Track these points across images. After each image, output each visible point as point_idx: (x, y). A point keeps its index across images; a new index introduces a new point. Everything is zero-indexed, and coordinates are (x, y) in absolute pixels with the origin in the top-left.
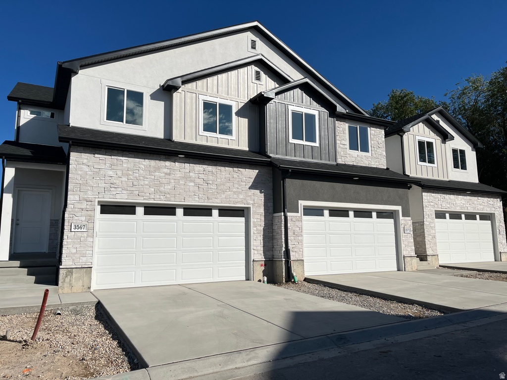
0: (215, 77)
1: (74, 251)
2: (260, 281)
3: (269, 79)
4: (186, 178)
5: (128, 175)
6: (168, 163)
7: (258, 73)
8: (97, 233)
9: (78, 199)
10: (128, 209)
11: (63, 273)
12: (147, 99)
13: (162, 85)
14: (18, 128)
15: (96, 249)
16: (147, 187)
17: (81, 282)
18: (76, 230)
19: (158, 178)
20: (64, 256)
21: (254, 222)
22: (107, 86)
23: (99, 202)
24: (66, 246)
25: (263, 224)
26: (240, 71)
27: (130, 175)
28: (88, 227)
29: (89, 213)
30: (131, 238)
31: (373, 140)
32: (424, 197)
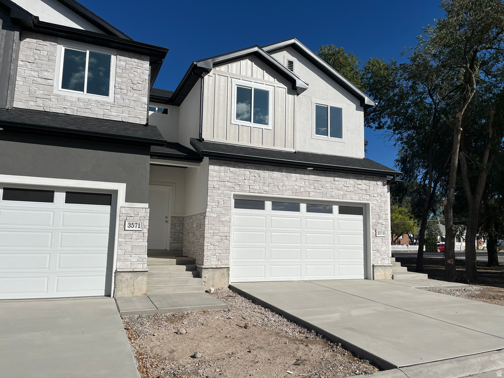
31: (121, 77)
32: (211, 172)
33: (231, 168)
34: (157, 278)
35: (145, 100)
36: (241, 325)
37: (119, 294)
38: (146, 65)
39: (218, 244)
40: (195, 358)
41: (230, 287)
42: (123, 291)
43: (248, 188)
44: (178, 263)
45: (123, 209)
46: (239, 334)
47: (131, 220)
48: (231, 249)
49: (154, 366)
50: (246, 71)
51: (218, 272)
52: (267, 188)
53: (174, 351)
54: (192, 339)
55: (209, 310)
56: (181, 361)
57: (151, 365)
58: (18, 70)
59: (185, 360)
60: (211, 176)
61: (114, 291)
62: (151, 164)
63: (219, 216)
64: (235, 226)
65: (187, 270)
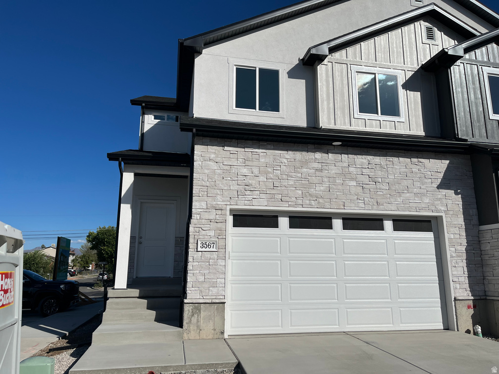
0: (372, 41)
1: (201, 279)
2: (468, 332)
3: (445, 37)
4: (345, 175)
5: (267, 173)
6: (318, 155)
7: (429, 30)
8: (230, 254)
9: (205, 207)
10: (267, 220)
11: (189, 310)
12: (283, 79)
13: (301, 58)
14: (143, 134)
15: (229, 277)
16: (292, 189)
17: (211, 323)
18: (204, 249)
19: (306, 175)
20: (189, 285)
21: (450, 239)
22: (235, 65)
23: (231, 210)
24: (192, 272)
25: (464, 242)
26: (404, 30)
27: (269, 172)
28: (219, 245)
29: (219, 225)
30: (274, 262)
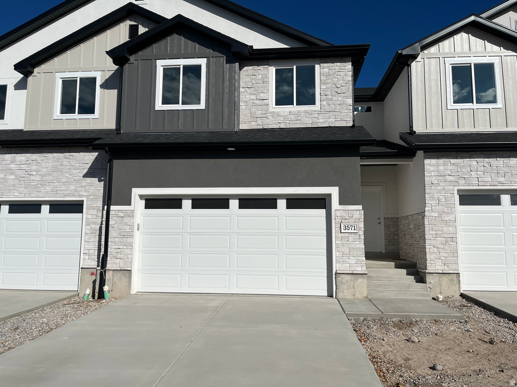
4: (6, 170)
7: (134, 29)
12: (10, 91)
31: (325, 84)
32: (427, 167)
33: (451, 160)
34: (376, 281)
35: (350, 101)
36: (485, 340)
37: (340, 295)
38: (349, 66)
39: (442, 247)
40: (435, 370)
41: (462, 295)
42: (345, 292)
43: (476, 180)
44: (397, 267)
45: (338, 212)
46: (484, 349)
47: (345, 223)
48: (460, 253)
49: (390, 372)
50: (462, 45)
51: (445, 279)
52: (502, 179)
53: (409, 359)
54: (427, 349)
55: (441, 320)
56: (419, 371)
57: (387, 370)
58: (241, 96)
59: (424, 370)
60: (428, 171)
61: (336, 292)
62: (361, 165)
63: (440, 215)
64: (462, 226)
65: (407, 274)
